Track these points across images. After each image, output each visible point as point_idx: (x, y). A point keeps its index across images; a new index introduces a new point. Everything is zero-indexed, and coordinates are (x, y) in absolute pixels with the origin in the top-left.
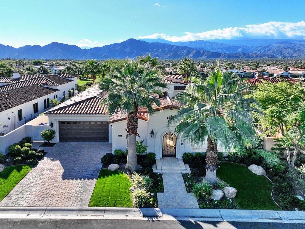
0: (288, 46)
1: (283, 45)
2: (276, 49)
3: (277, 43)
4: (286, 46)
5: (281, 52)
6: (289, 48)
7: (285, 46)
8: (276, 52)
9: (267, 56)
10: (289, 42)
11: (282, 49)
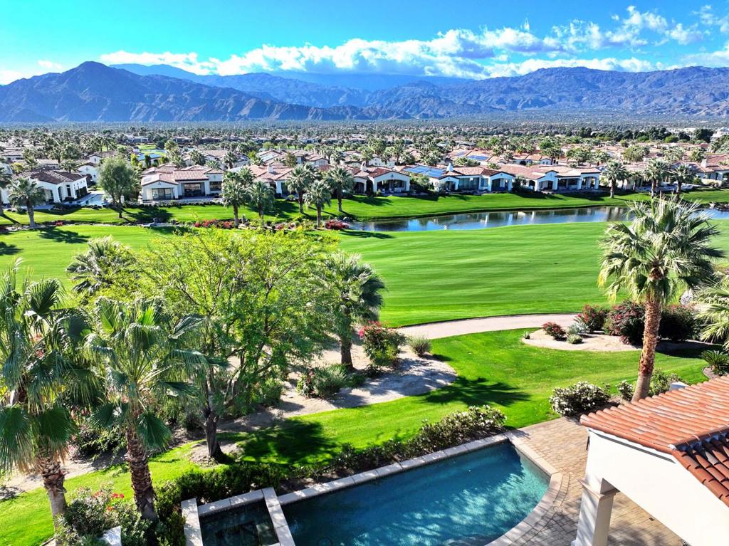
0: (428, 92)
1: (420, 90)
2: (408, 99)
3: (409, 85)
4: (425, 92)
5: (418, 106)
6: (430, 96)
7: (423, 92)
8: (409, 106)
9: (397, 115)
10: (429, 83)
11: (419, 98)
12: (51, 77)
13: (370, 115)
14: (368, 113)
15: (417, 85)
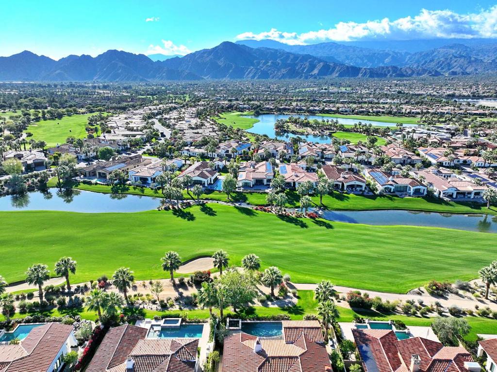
3: (444, 47)
5: (449, 65)
6: (461, 56)
7: (456, 53)
8: (441, 65)
11: (451, 58)
12: (205, 51)
13: (407, 73)
14: (406, 71)
15: (451, 47)
